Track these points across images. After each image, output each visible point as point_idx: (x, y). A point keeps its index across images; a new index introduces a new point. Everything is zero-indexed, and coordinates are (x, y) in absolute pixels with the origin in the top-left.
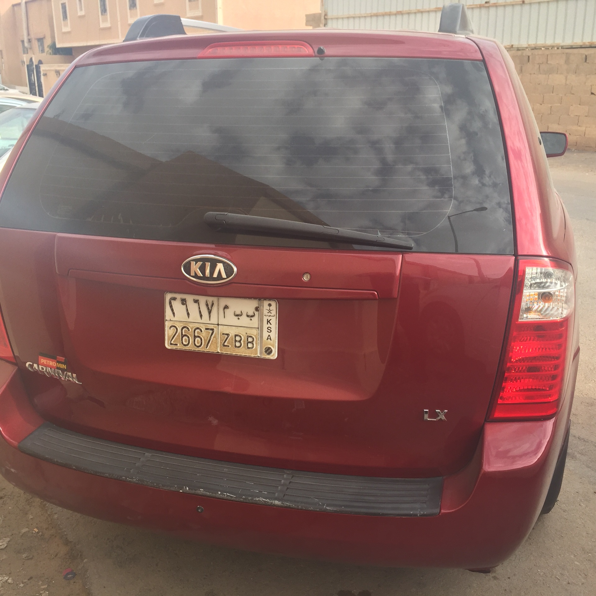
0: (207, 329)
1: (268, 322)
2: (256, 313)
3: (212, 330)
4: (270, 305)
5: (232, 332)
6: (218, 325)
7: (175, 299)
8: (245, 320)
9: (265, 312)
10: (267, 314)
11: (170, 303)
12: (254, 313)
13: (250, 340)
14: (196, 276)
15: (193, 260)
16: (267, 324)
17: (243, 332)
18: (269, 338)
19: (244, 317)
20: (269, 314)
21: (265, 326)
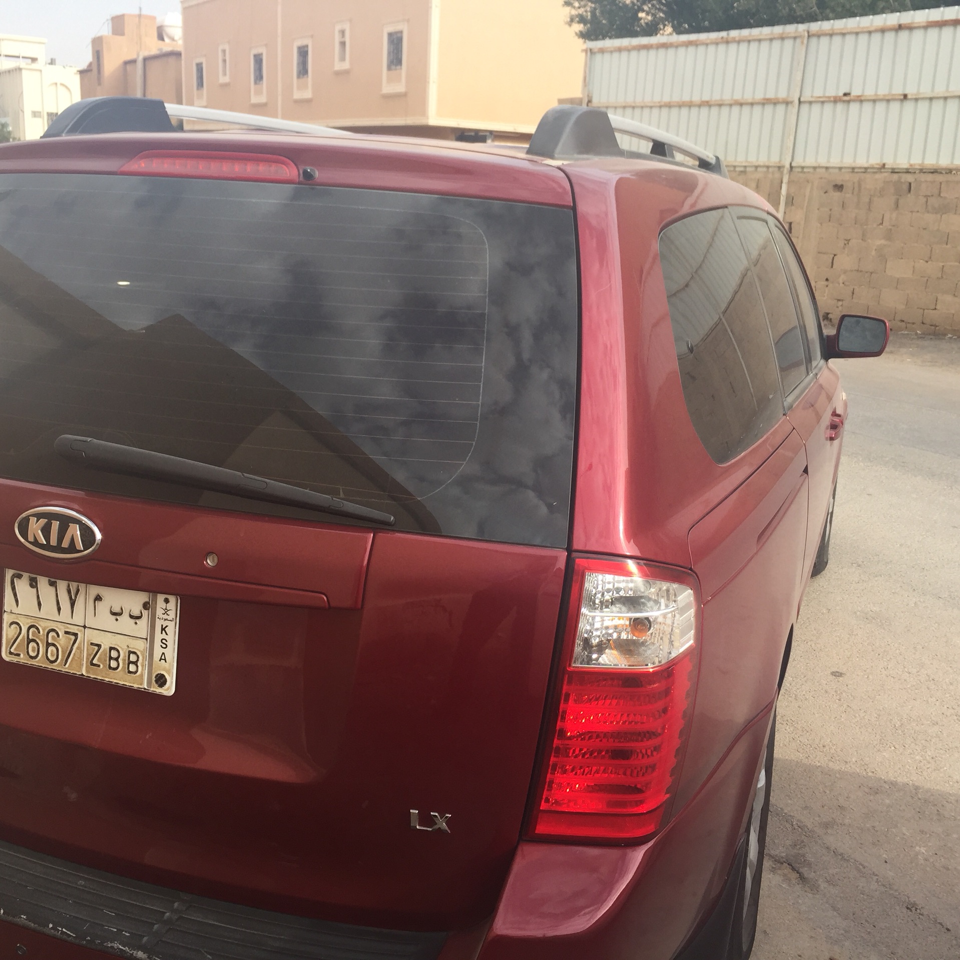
0: (66, 633)
1: (163, 629)
2: (145, 613)
3: (76, 635)
4: (167, 601)
5: (106, 642)
6: (85, 627)
7: (19, 577)
8: (125, 624)
9: (159, 612)
10: (161, 616)
11: (12, 583)
12: (141, 613)
13: (133, 658)
14: (36, 543)
15: (34, 515)
16: (162, 633)
17: (122, 644)
18: (163, 658)
19: (125, 617)
20: (165, 616)
21: (159, 636)
